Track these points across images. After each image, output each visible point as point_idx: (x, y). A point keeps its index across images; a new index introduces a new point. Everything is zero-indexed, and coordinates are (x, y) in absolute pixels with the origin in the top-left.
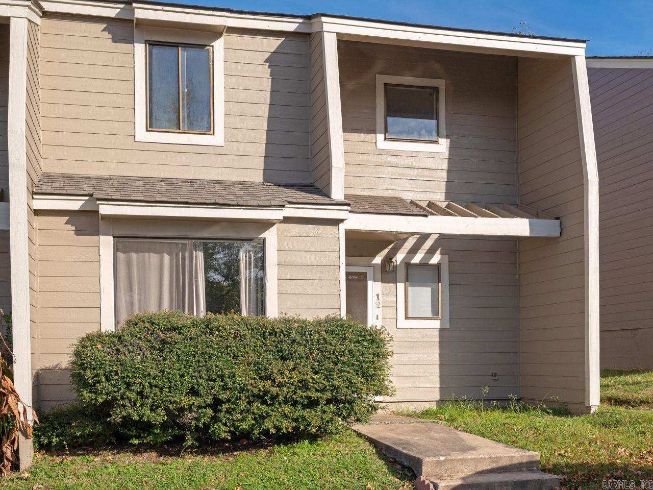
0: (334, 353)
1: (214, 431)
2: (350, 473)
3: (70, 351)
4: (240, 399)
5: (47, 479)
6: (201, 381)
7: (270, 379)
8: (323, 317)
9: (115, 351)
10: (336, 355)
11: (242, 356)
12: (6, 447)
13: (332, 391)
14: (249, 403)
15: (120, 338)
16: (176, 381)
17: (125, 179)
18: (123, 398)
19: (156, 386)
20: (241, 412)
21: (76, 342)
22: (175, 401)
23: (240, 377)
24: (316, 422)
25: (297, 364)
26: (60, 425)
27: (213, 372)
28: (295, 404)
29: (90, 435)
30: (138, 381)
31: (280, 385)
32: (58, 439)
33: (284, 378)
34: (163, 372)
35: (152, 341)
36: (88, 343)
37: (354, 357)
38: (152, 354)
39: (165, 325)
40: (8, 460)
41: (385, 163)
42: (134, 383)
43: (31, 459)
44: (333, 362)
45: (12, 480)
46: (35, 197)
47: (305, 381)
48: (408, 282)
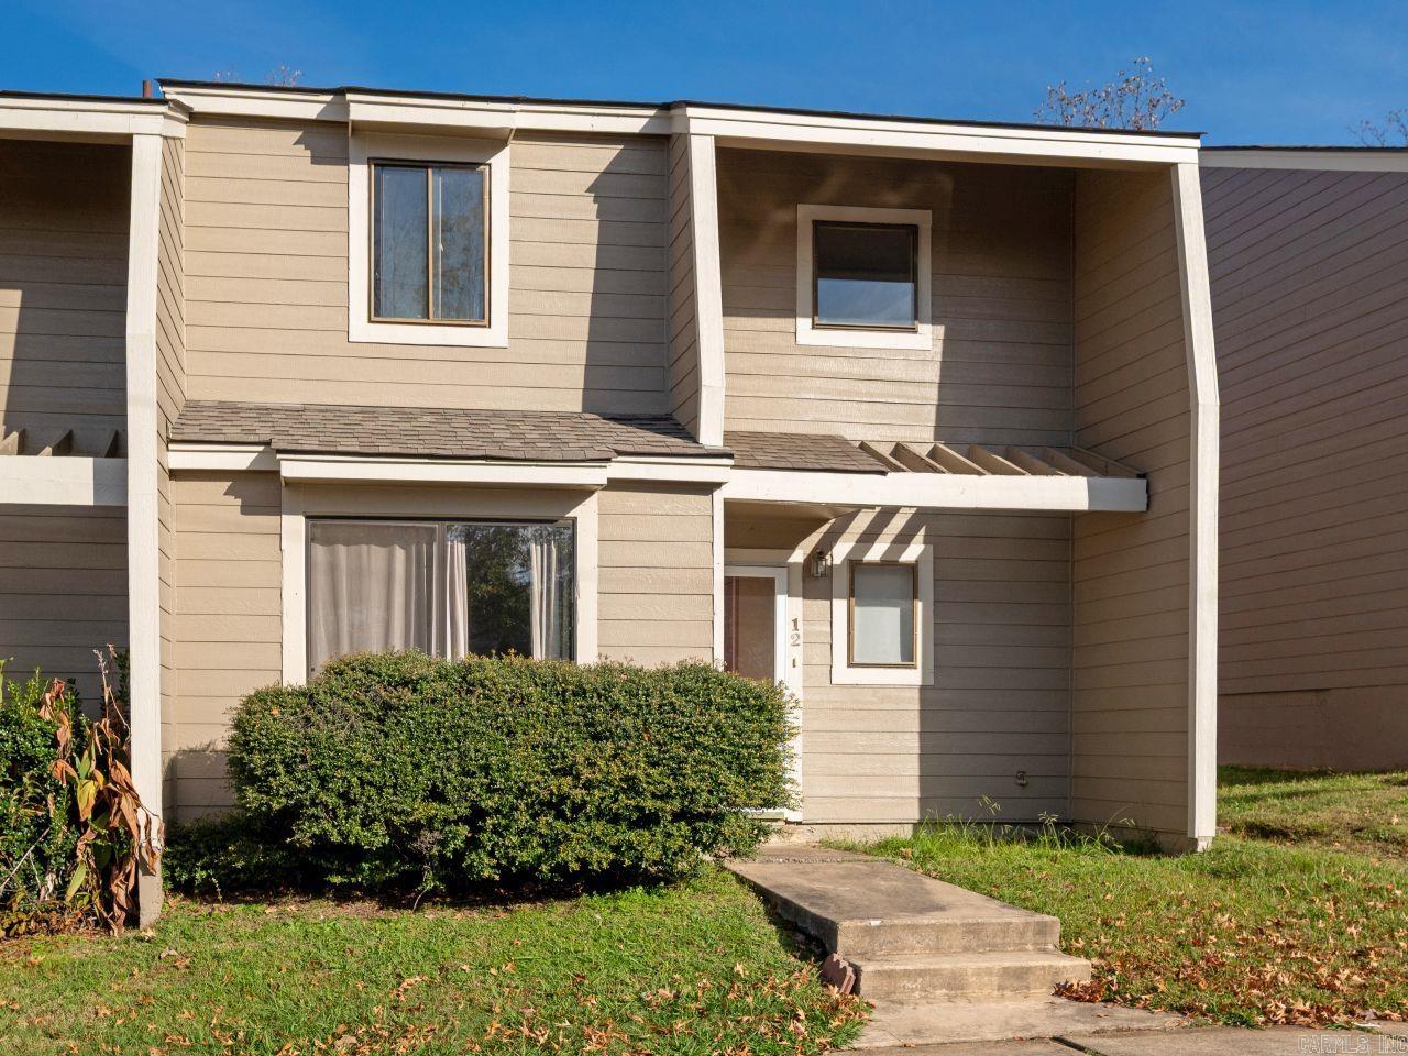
0: (687, 729)
1: (471, 866)
2: (711, 945)
3: (228, 719)
4: (517, 809)
5: (185, 941)
6: (450, 776)
7: (571, 774)
8: (673, 664)
9: (303, 722)
10: (691, 734)
11: (524, 733)
12: (117, 885)
13: (684, 797)
14: (534, 816)
15: (311, 697)
16: (406, 775)
17: (331, 411)
18: (314, 804)
19: (370, 784)
20: (519, 833)
21: (237, 703)
22: (403, 811)
23: (518, 769)
24: (653, 853)
25: (621, 748)
26: (209, 848)
27: (471, 760)
28: (615, 819)
29: (260, 867)
30: (339, 773)
31: (588, 785)
32: (204, 873)
33: (594, 773)
34: (384, 758)
35: (367, 704)
36: (256, 707)
37: (723, 736)
38: (365, 727)
39: (390, 676)
40: (121, 907)
41: (812, 371)
42: (334, 777)
43: (158, 907)
44: (684, 745)
45: (127, 942)
46: (171, 447)
47: (634, 777)
48: (853, 597)
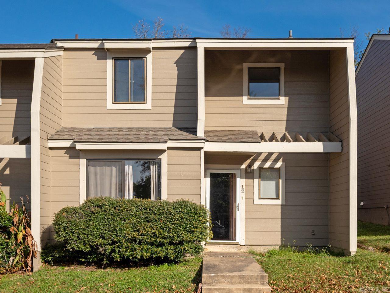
17: (101, 129)
41: (248, 112)
46: (49, 141)
48: (260, 178)
